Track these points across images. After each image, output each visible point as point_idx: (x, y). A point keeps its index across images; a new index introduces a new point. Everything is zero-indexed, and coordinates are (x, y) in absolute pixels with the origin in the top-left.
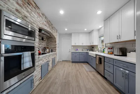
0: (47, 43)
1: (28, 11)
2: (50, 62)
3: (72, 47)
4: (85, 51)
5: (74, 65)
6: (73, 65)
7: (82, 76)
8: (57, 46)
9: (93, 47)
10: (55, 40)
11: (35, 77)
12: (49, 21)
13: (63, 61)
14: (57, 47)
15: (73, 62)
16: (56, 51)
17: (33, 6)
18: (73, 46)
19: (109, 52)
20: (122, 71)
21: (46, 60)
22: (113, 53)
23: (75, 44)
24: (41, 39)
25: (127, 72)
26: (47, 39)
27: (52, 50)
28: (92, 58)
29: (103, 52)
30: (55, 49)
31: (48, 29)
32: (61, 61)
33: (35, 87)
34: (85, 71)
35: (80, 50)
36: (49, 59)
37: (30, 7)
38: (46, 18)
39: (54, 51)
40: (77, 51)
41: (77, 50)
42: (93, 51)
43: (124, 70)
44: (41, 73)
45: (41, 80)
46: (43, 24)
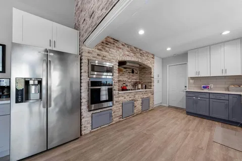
0: (140, 76)
1: (106, 51)
2: (137, 102)
10: (150, 71)
11: (114, 112)
12: (135, 48)
16: (152, 87)
17: (111, 43)
18: (192, 78)
21: (130, 97)
23: (198, 73)
24: (131, 72)
26: (140, 70)
27: (146, 86)
30: (150, 84)
31: (134, 59)
32: (164, 106)
33: (114, 122)
36: (135, 97)
37: (109, 46)
38: (129, 46)
39: (149, 87)
41: (206, 87)
44: (121, 110)
45: (121, 119)
46: (124, 55)
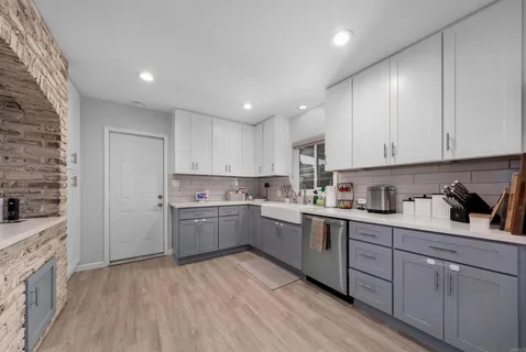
3: (176, 183)
4: (239, 200)
5: (196, 277)
6: (192, 280)
7: (268, 329)
8: (69, 171)
9: (267, 185)
13: (115, 265)
14: (70, 182)
15: (183, 260)
16: (62, 207)
18: (178, 176)
19: (339, 201)
20: (429, 266)
22: (352, 204)
23: (195, 166)
25: (455, 267)
28: (278, 228)
29: (315, 202)
30: (46, 194)
34: (265, 294)
35: (214, 199)
39: (42, 211)
40: (202, 203)
41: (202, 196)
42: (266, 198)
43: (440, 263)
